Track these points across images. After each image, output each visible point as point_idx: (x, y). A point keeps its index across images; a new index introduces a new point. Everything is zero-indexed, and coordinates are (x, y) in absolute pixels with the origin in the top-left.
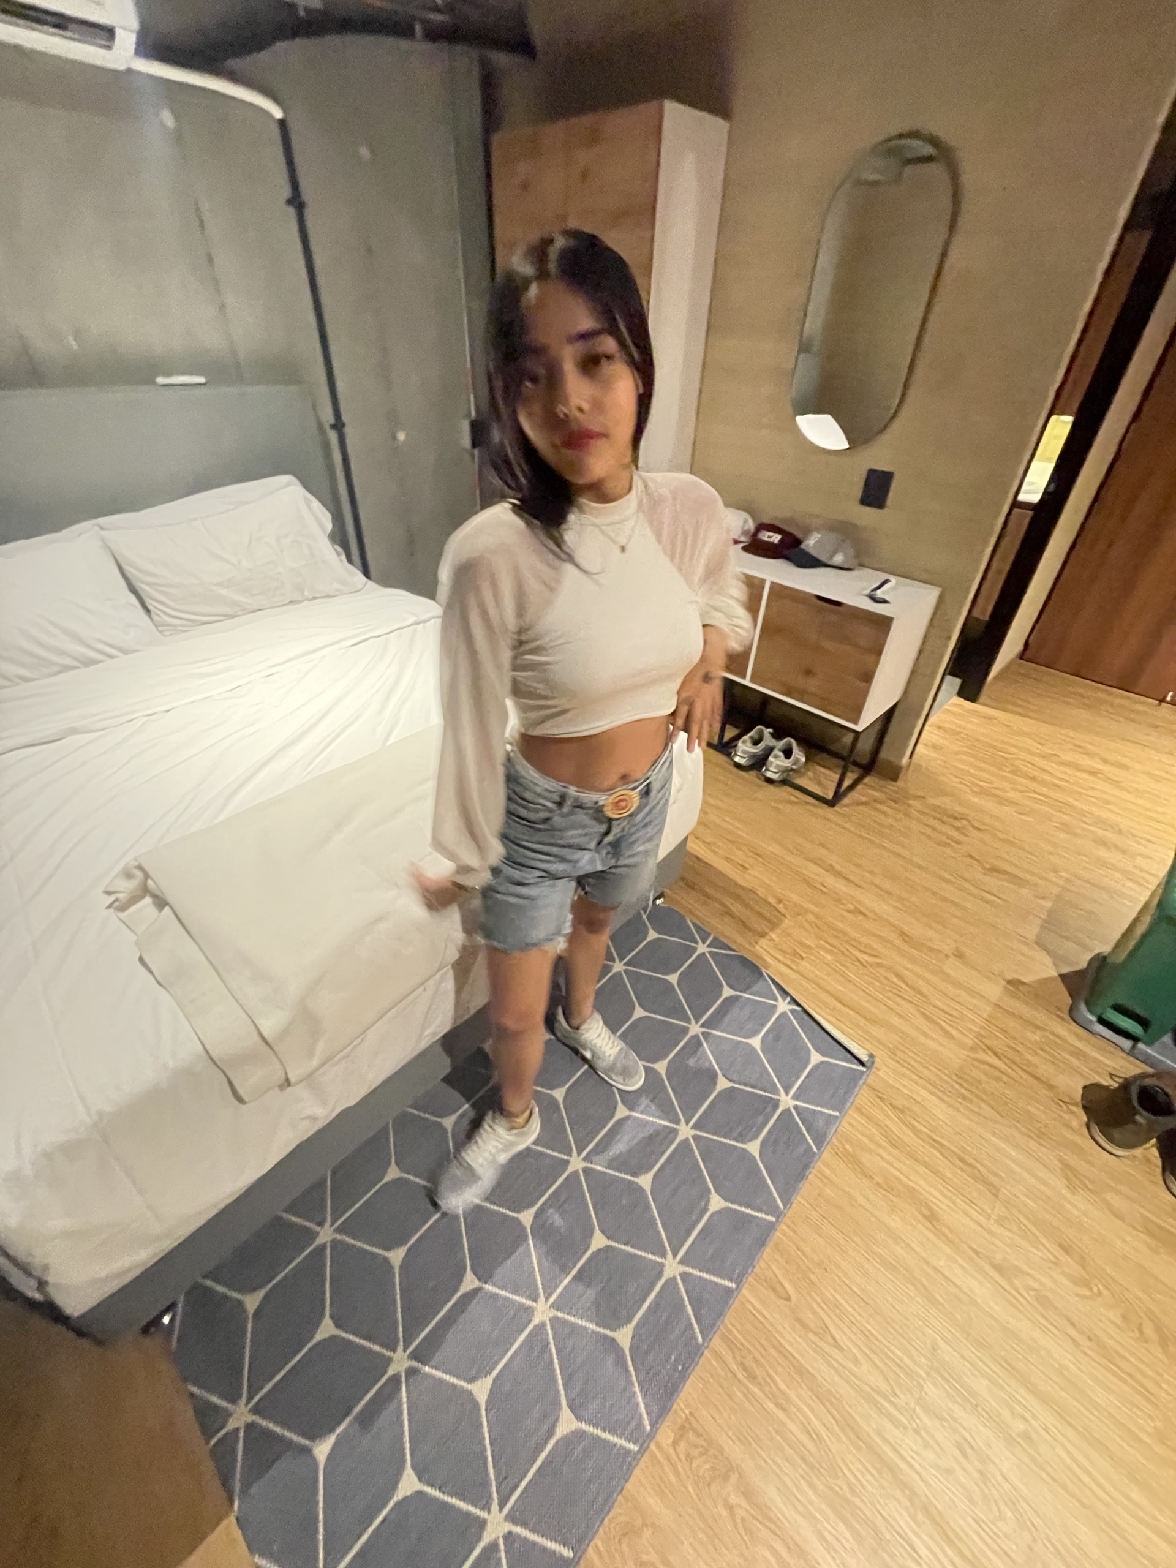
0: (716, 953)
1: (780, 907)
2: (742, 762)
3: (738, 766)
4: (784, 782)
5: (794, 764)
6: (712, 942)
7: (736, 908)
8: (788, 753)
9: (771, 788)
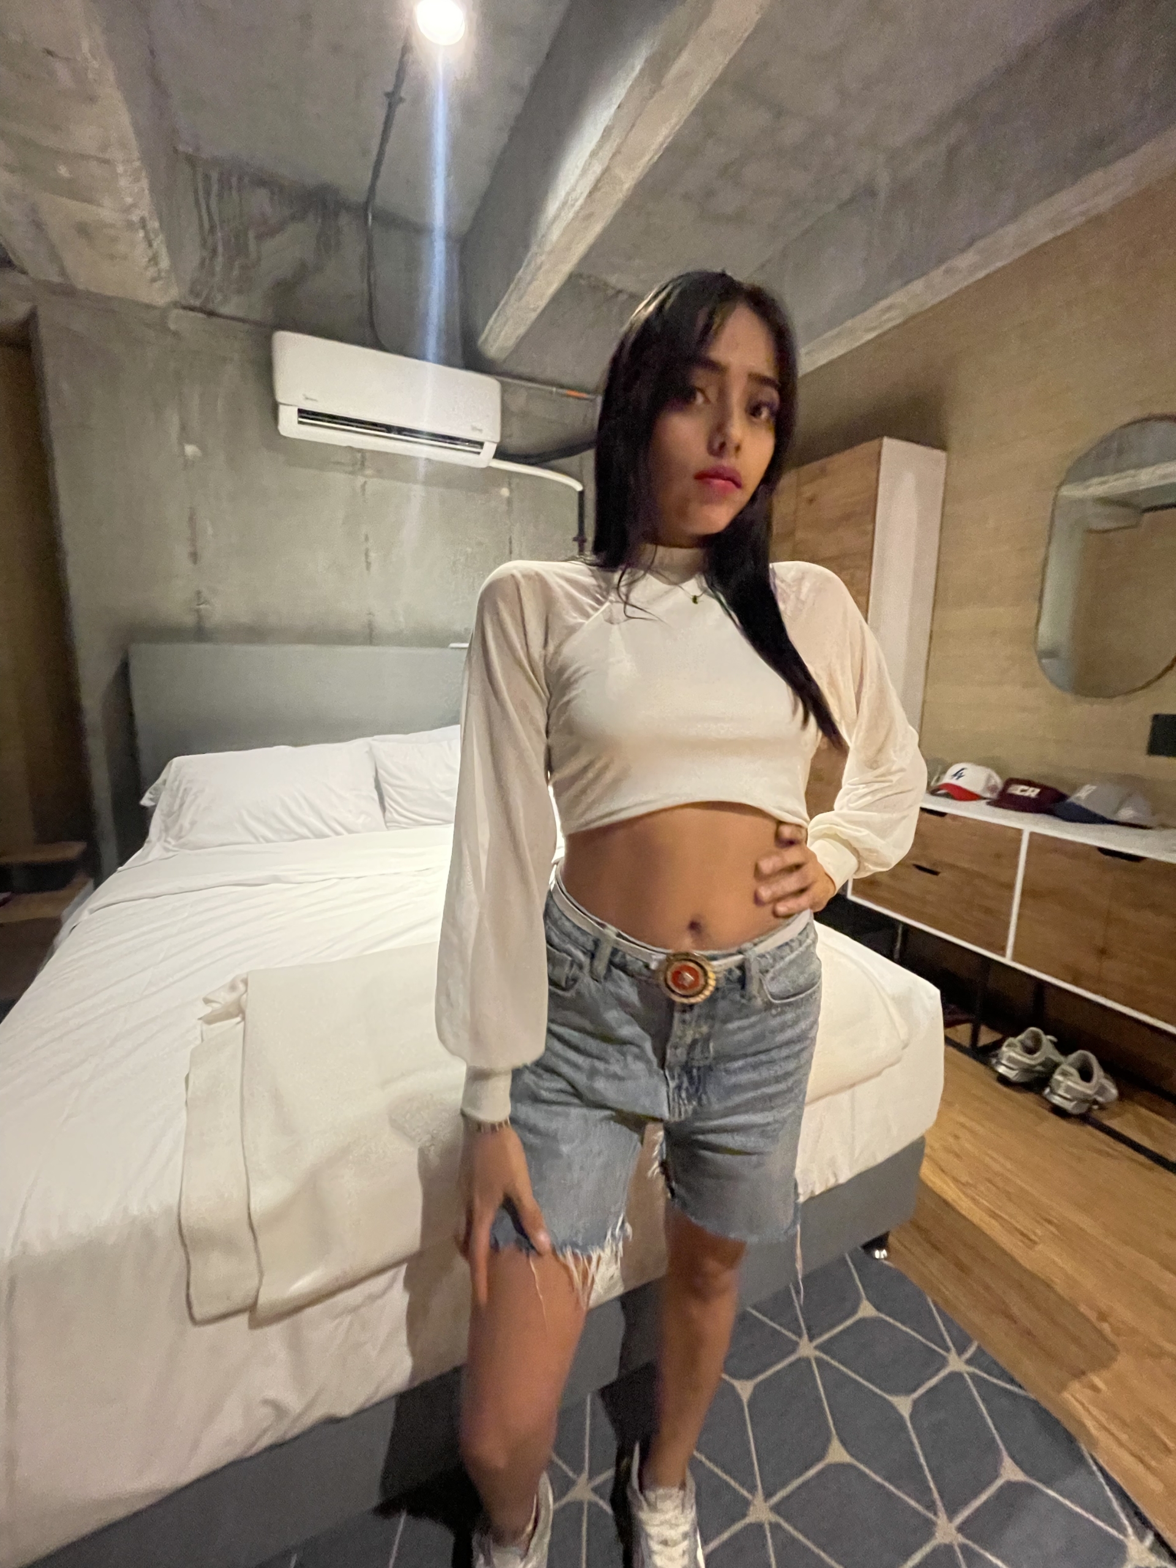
0: (984, 1379)
1: (1106, 1327)
2: (1011, 1074)
3: (1003, 1080)
4: (1084, 1118)
5: (1098, 1093)
6: (975, 1354)
7: (1017, 1305)
8: (1086, 1074)
9: (1063, 1123)
